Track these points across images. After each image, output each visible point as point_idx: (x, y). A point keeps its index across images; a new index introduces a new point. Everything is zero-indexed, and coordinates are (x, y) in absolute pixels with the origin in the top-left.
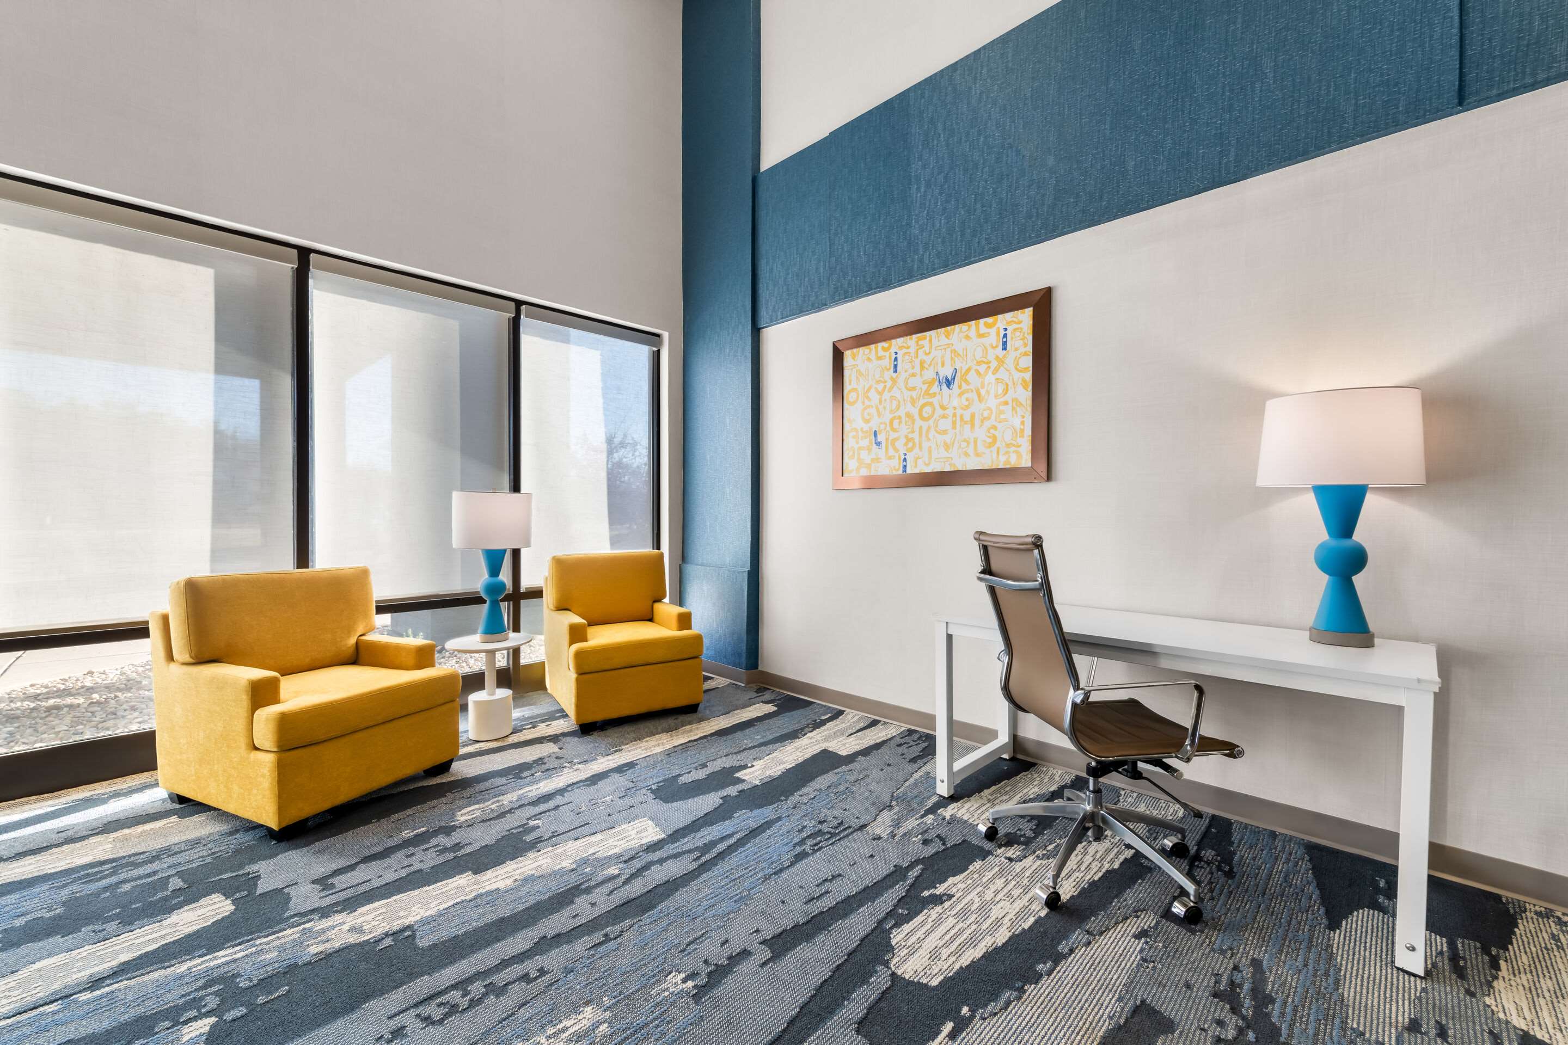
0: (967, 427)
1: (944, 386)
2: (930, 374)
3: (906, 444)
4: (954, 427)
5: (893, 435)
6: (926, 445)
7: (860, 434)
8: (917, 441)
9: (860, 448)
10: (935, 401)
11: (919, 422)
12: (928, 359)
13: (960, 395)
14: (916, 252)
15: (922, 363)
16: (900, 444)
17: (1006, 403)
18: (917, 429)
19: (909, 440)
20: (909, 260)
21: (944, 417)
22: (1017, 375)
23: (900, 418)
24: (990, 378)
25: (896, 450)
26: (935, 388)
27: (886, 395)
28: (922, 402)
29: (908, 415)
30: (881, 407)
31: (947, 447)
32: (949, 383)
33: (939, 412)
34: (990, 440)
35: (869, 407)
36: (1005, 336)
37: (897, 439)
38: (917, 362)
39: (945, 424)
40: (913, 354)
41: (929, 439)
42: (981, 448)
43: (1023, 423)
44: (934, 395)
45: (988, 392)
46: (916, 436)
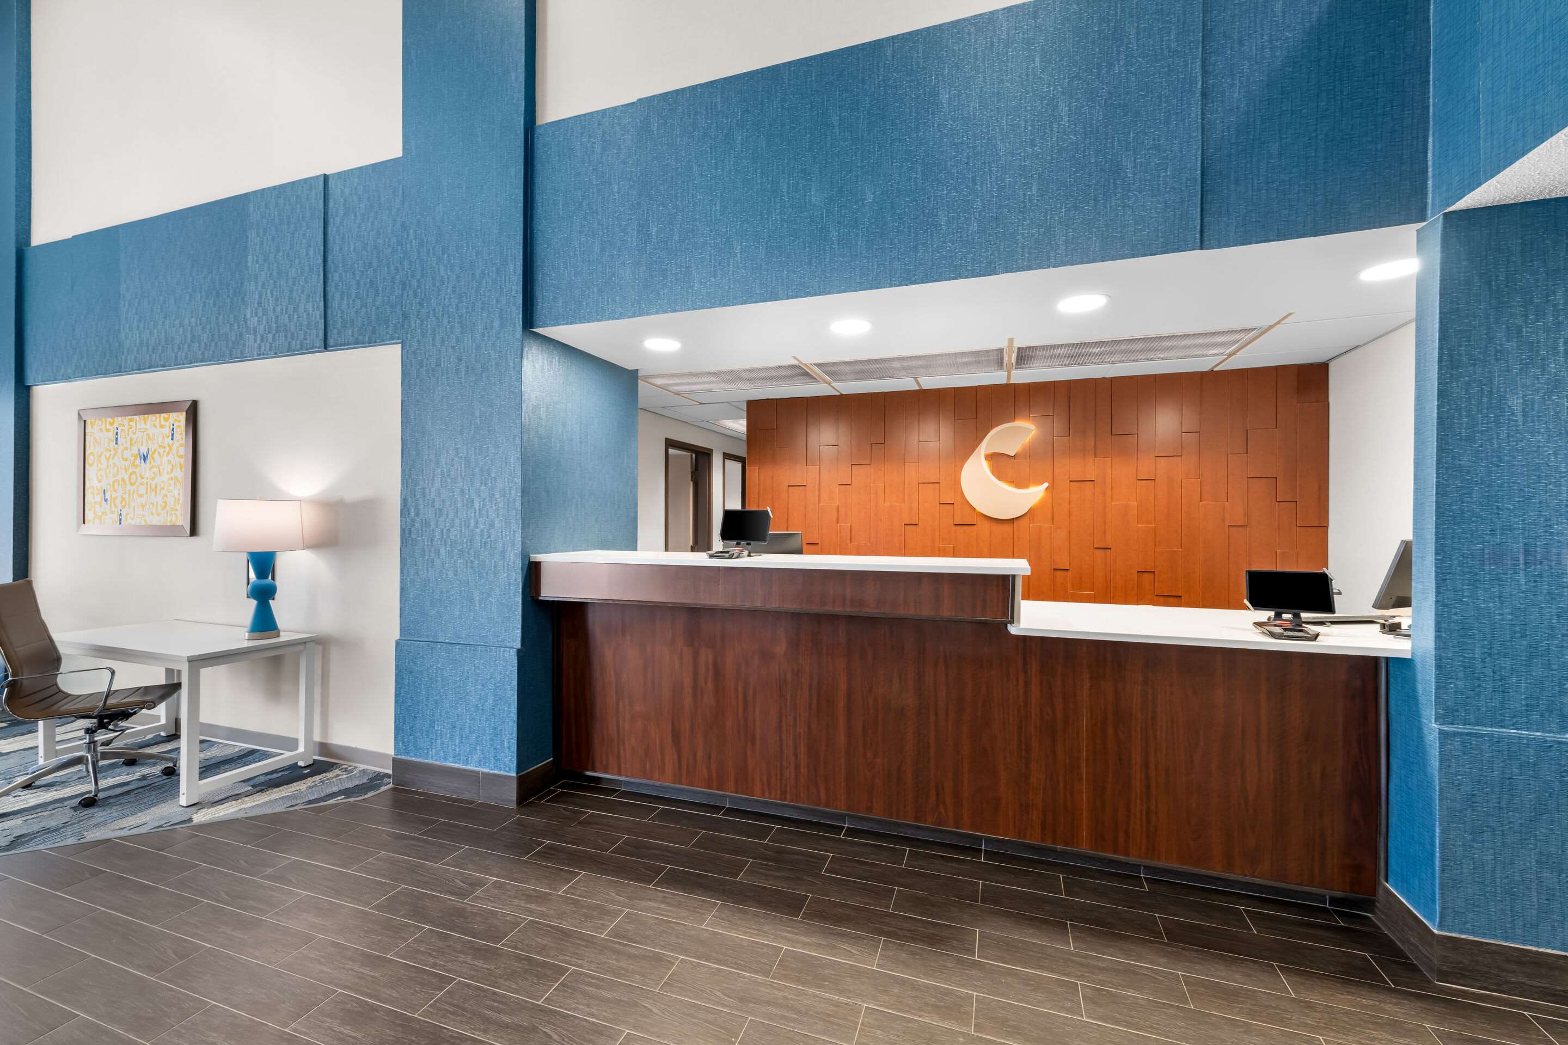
0: (153, 493)
1: (142, 461)
2: (135, 451)
3: (121, 502)
4: (147, 493)
5: (115, 495)
6: (132, 504)
7: (96, 492)
8: (127, 500)
9: (95, 503)
10: (137, 470)
11: (129, 487)
12: (134, 437)
13: (151, 469)
14: (123, 353)
15: (131, 440)
16: (118, 501)
17: (172, 479)
18: (127, 491)
19: (123, 499)
20: (119, 358)
21: (142, 484)
22: (178, 460)
23: (118, 481)
24: (165, 459)
25: (116, 507)
26: (138, 462)
27: (111, 462)
28: (131, 470)
29: (123, 480)
30: (108, 471)
31: (143, 506)
32: (145, 458)
33: (140, 480)
34: (164, 505)
35: (101, 469)
36: (173, 429)
37: (116, 498)
38: (128, 438)
39: (142, 490)
40: (126, 432)
41: (134, 501)
42: (160, 511)
43: (179, 494)
44: (136, 466)
45: (164, 469)
46: (126, 496)
